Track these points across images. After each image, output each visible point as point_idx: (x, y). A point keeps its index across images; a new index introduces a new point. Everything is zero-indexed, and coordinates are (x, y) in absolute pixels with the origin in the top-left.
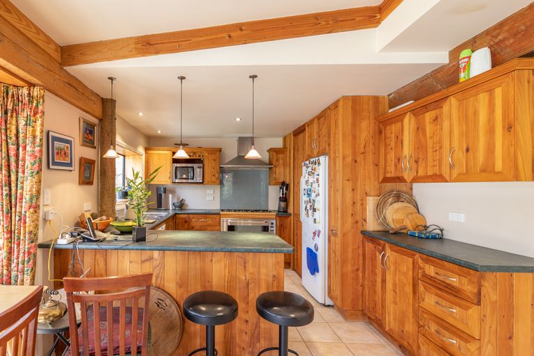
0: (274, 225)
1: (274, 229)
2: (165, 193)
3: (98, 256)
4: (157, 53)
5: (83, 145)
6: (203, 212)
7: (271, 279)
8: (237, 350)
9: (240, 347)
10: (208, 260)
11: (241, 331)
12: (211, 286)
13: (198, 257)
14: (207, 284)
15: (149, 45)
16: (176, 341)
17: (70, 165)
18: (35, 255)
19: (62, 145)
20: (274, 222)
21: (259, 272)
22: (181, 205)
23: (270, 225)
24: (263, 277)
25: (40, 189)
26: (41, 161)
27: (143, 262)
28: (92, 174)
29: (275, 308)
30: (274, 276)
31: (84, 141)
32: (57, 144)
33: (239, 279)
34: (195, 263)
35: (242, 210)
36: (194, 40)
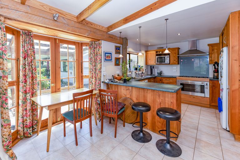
0: (208, 85)
1: (208, 87)
2: (153, 68)
3: (116, 87)
4: (129, 22)
5: (116, 54)
6: (169, 76)
7: (170, 103)
8: (157, 128)
9: (158, 127)
10: (146, 92)
11: (158, 121)
12: (147, 102)
13: (143, 90)
14: (146, 101)
15: (127, 20)
16: (135, 118)
17: (111, 60)
18: (100, 84)
19: (108, 55)
20: (208, 83)
21: (165, 99)
22: (161, 73)
23: (205, 85)
24: (166, 102)
25: (101, 67)
26: (101, 60)
27: (127, 90)
28: (119, 62)
29: (161, 112)
30: (172, 102)
31: (116, 52)
32: (106, 54)
33: (157, 101)
34: (142, 92)
35: (193, 77)
36: (139, 14)
